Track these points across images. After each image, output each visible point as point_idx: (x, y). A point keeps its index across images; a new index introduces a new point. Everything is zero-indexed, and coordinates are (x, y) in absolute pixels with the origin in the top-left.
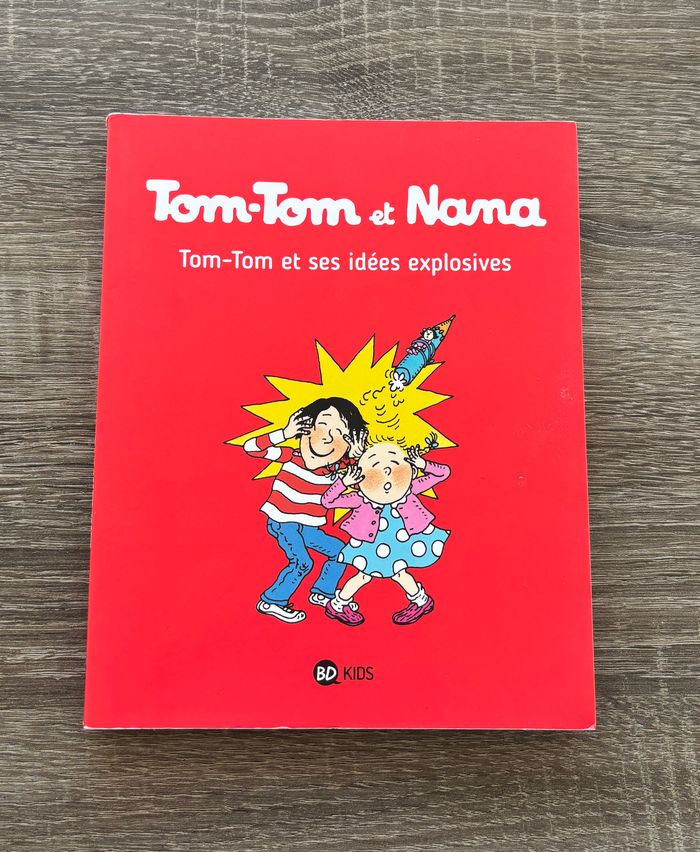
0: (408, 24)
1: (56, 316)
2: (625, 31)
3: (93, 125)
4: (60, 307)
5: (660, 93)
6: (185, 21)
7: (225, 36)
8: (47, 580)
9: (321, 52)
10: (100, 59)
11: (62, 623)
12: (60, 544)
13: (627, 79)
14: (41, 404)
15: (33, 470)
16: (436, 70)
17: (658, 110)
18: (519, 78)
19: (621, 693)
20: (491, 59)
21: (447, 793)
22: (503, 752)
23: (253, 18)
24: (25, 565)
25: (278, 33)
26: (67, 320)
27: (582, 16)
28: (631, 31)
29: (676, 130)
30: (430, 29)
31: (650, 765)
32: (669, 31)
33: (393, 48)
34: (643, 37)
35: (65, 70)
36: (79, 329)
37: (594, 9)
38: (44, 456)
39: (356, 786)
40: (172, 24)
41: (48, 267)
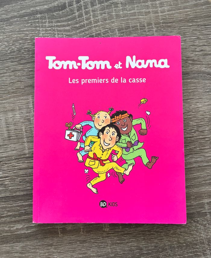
0: (105, 20)
1: (11, 125)
2: (174, 12)
3: (14, 66)
4: (11, 122)
5: (187, 30)
6: (37, 29)
7: (50, 32)
8: (20, 204)
9: (80, 32)
10: (13, 44)
11: (26, 216)
12: (22, 193)
13: (176, 27)
14: (10, 153)
15: (11, 172)
16: (116, 33)
17: (187, 36)
18: (142, 32)
19: (195, 218)
20: (133, 27)
21: (146, 253)
22: (161, 239)
23: (58, 25)
24: (13, 201)
25: (66, 28)
26: (14, 126)
27: (160, 9)
28: (176, 12)
29: (193, 41)
30: (112, 20)
31: (207, 238)
32: (188, 10)
33: (102, 28)
34: (180, 13)
35: (3, 49)
36: (18, 128)
37: (163, 7)
38: (13, 168)
39: (119, 254)
40: (33, 30)
41: (7, 111)
